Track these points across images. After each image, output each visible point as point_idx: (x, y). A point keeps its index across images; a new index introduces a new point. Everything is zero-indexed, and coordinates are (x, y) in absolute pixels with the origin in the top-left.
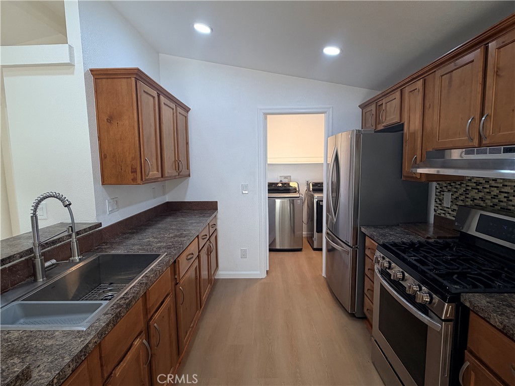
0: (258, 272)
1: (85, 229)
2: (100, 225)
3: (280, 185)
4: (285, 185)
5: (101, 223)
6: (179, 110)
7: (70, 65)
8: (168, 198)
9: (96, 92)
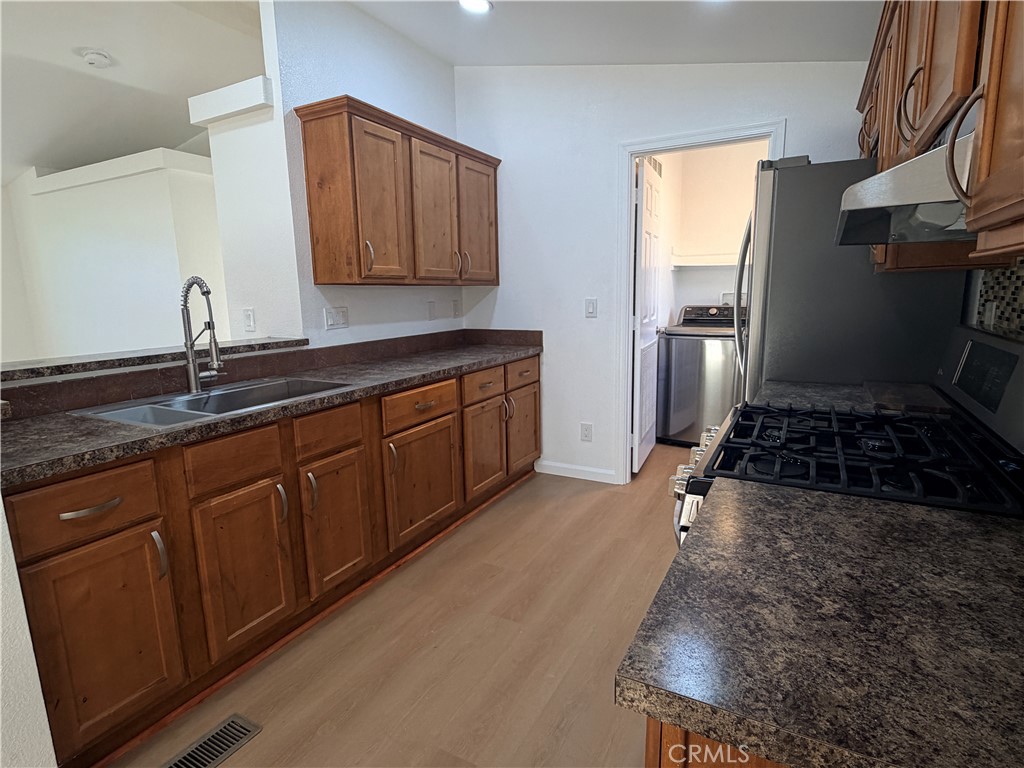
0: (613, 472)
1: (277, 343)
2: (306, 342)
3: (713, 311)
4: (726, 313)
5: (307, 340)
6: (465, 162)
7: (266, 107)
8: (465, 324)
9: (305, 142)
